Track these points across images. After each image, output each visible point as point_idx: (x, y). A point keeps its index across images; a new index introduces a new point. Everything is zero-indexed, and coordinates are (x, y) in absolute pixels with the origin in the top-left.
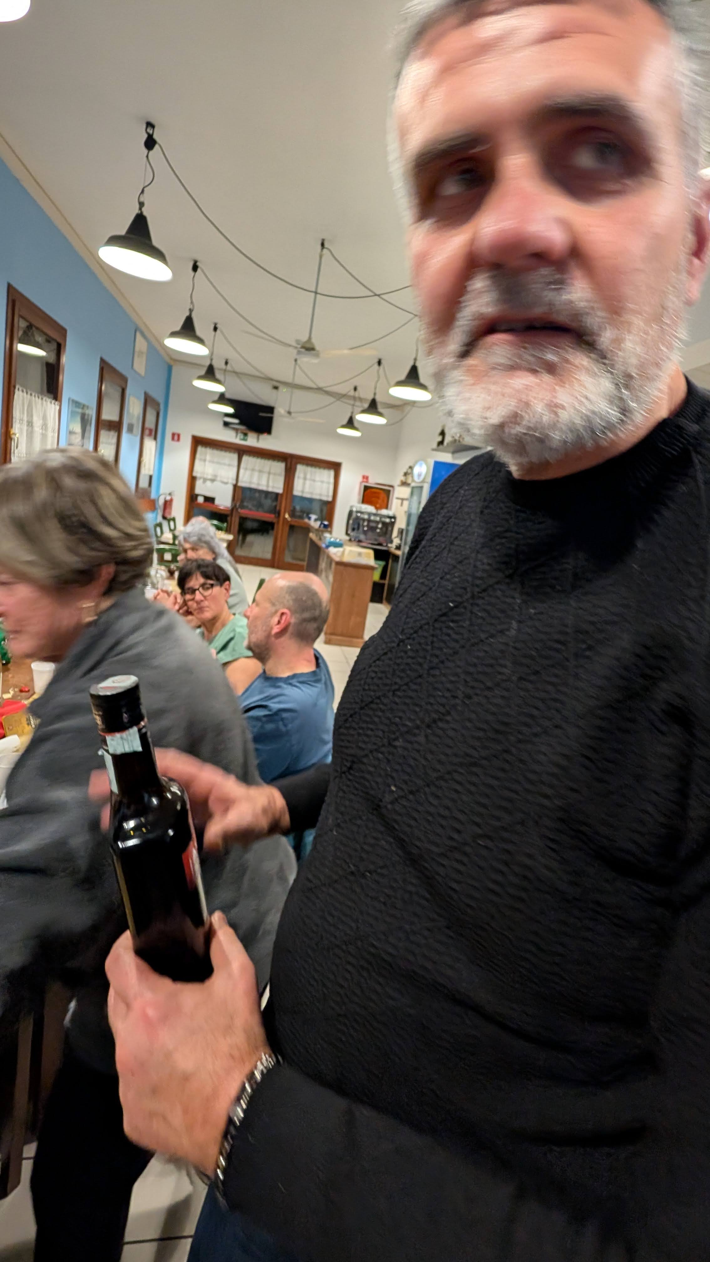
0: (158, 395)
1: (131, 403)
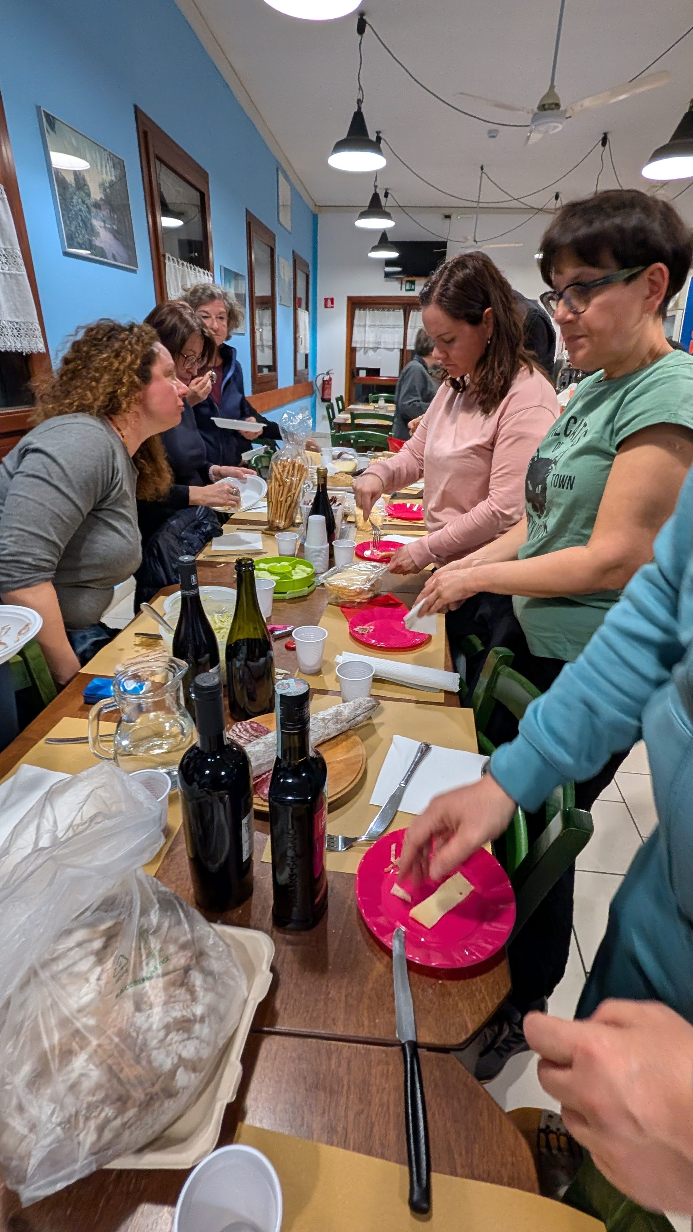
0: (307, 256)
1: (281, 266)
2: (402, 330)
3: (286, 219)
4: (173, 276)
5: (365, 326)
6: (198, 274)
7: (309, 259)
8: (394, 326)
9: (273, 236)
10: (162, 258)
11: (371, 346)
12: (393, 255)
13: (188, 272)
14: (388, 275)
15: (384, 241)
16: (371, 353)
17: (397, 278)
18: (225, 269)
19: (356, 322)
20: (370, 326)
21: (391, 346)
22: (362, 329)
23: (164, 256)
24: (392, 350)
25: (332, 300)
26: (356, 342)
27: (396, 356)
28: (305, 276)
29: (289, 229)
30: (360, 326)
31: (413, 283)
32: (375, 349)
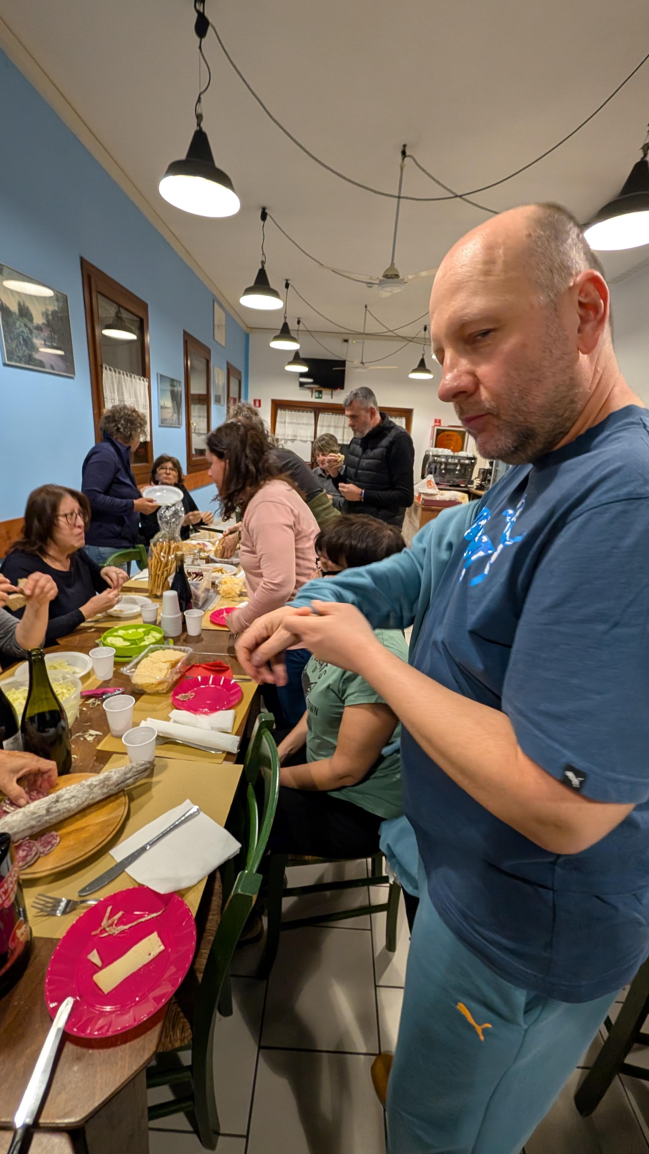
0: (239, 365)
1: (216, 373)
2: (313, 427)
3: (220, 337)
4: (110, 381)
5: (285, 423)
6: (134, 380)
7: (241, 369)
8: (307, 424)
9: (208, 351)
10: (99, 368)
11: (290, 438)
12: (304, 369)
13: (124, 379)
14: (302, 385)
15: (297, 359)
16: (289, 443)
17: (309, 388)
18: (161, 376)
19: (278, 419)
20: (289, 423)
21: (305, 439)
22: (282, 425)
23: (102, 367)
24: (306, 442)
25: (260, 401)
26: (278, 435)
27: (309, 447)
28: (237, 382)
29: (223, 344)
30: (281, 422)
31: (320, 392)
32: (293, 440)
